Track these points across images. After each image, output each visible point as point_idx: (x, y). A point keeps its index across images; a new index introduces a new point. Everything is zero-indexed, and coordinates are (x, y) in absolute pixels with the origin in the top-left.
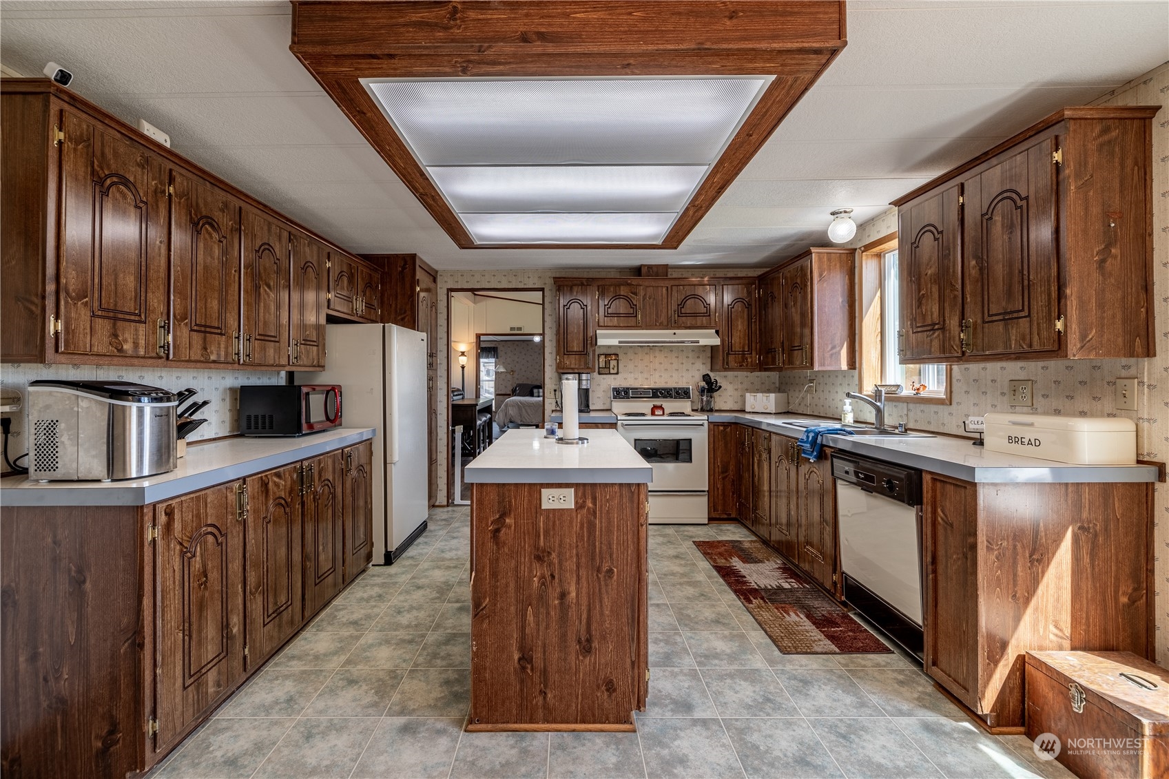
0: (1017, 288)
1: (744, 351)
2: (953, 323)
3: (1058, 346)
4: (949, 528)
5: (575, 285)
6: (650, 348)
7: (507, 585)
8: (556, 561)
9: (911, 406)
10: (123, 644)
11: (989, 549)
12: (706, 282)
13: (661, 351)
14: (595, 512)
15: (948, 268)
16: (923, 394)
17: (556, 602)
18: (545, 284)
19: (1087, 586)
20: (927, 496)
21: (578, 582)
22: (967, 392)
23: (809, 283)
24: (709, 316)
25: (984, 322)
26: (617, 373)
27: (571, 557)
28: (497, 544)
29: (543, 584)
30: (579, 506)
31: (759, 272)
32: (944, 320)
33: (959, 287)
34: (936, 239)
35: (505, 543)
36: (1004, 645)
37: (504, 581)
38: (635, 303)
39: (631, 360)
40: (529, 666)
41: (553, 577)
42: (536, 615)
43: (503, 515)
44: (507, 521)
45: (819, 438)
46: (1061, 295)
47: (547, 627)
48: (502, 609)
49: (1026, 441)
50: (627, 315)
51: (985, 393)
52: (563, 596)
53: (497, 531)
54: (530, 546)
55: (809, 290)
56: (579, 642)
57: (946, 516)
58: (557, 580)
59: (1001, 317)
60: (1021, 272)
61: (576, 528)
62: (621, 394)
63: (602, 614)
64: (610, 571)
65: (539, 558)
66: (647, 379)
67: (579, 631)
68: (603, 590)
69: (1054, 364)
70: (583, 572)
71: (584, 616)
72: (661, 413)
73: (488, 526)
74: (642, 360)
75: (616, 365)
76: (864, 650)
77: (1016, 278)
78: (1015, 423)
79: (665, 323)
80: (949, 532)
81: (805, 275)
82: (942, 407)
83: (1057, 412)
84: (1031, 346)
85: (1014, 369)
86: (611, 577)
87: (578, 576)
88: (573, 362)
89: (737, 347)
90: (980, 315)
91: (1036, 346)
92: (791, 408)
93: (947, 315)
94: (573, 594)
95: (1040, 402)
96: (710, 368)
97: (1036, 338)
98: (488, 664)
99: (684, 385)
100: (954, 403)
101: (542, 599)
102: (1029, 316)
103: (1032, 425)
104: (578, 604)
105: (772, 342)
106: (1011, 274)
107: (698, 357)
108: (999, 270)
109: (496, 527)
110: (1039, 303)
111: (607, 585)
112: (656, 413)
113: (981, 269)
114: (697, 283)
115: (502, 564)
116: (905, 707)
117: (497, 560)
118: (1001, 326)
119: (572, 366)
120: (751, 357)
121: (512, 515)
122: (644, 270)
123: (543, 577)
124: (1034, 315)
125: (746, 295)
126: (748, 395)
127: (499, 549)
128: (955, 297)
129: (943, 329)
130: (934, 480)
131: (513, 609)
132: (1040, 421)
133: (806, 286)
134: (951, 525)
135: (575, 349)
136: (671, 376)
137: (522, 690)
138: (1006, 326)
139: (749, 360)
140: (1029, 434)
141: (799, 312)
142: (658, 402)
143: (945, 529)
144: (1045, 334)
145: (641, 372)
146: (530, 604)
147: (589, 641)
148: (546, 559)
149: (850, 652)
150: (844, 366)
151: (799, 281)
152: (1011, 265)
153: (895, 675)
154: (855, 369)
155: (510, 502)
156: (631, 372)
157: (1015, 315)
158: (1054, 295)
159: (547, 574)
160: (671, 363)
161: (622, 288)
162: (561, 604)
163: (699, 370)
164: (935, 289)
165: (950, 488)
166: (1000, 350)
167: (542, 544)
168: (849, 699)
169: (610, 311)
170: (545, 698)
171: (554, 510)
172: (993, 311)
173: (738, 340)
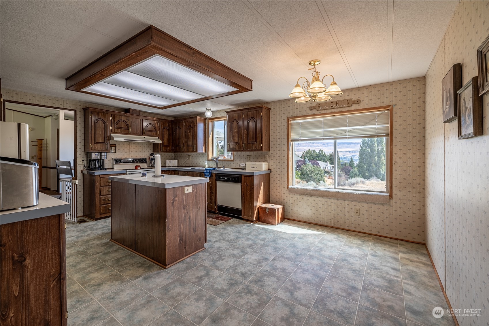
0: (254, 137)
1: (167, 145)
2: (241, 143)
3: (261, 150)
4: (247, 186)
5: (100, 112)
6: (130, 143)
7: (176, 219)
8: (188, 208)
9: (224, 162)
10: (52, 282)
11: (255, 188)
12: (155, 120)
13: (134, 144)
14: (196, 192)
15: (240, 130)
16: (225, 159)
17: (188, 220)
18: (77, 108)
19: (264, 192)
20: (243, 180)
21: (193, 213)
22: (238, 158)
23: (196, 127)
24: (156, 132)
25: (248, 143)
26: (115, 153)
27: (191, 206)
28: (173, 207)
29: (185, 216)
30: (193, 191)
31: (173, 119)
32: (239, 142)
33: (242, 135)
34: (237, 123)
35: (175, 206)
36: (256, 206)
37: (175, 218)
38: (128, 124)
39: (121, 147)
40: (182, 241)
41: (187, 213)
42: (183, 226)
43: (175, 197)
44: (176, 199)
45: (211, 171)
46: (262, 140)
47: (186, 228)
48: (175, 226)
49: (254, 167)
50: (125, 129)
51: (241, 158)
52: (190, 217)
53: (173, 202)
54: (182, 205)
55: (196, 129)
56: (193, 230)
57: (247, 184)
58: (188, 214)
59: (251, 143)
60: (255, 134)
61: (192, 198)
62: (118, 161)
63: (198, 220)
64: (200, 208)
65: (184, 208)
66: (128, 155)
67: (193, 227)
68: (198, 213)
69: (259, 152)
70: (194, 210)
71: (194, 222)
72: (140, 168)
73: (171, 201)
74: (126, 147)
75: (115, 149)
76: (229, 220)
77: (254, 135)
78: (252, 164)
79: (140, 133)
80: (247, 187)
81: (195, 124)
82: (232, 162)
83: (260, 162)
84: (257, 149)
85: (248, 153)
86: (200, 209)
87: (193, 211)
88: (99, 147)
89: (165, 144)
90: (247, 142)
91: (258, 149)
92: (181, 165)
93: (240, 141)
94: (192, 217)
95: (252, 160)
96: (152, 151)
97: (258, 147)
98: (171, 245)
99: (145, 158)
100: (235, 161)
101: (185, 220)
102: (256, 143)
103: (255, 164)
104: (193, 219)
105: (179, 143)
106: (253, 134)
107: (148, 147)
108: (251, 133)
109: (173, 201)
110: (258, 141)
111: (199, 212)
112: (138, 168)
113: (247, 132)
114: (152, 119)
115: (174, 212)
116: (242, 225)
117: (173, 211)
118: (251, 145)
119: (99, 149)
120: (169, 148)
121: (177, 197)
122: (131, 111)
123: (185, 214)
124: (257, 143)
125: (168, 126)
126: (167, 161)
127: (174, 208)
128: (242, 137)
129: (239, 144)
130: (244, 176)
131: (177, 225)
132: (257, 163)
133: (195, 127)
134: (248, 185)
135: (100, 141)
136: (138, 154)
137: (180, 249)
138: (252, 144)
139: (169, 149)
140: (254, 166)
141: (192, 134)
142: (138, 164)
143: (246, 186)
144: (259, 147)
145: (126, 152)
146: (182, 223)
147: (195, 228)
148: (186, 208)
149: (226, 221)
150: (204, 152)
151: (192, 125)
152: (253, 132)
153: (236, 222)
154: (206, 152)
155: (177, 193)
156: (121, 152)
157: (254, 142)
158: (261, 140)
159: (186, 212)
160: (138, 149)
161: (123, 117)
162: (189, 220)
163: (148, 152)
164: (237, 135)
165: (248, 178)
166: (251, 149)
167: (185, 204)
168: (234, 228)
169: (117, 126)
170: (186, 249)
171: (187, 193)
172: (250, 141)
173: (165, 142)
